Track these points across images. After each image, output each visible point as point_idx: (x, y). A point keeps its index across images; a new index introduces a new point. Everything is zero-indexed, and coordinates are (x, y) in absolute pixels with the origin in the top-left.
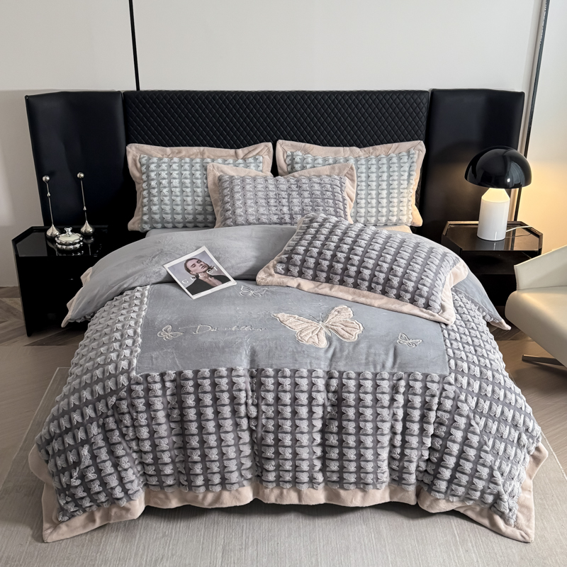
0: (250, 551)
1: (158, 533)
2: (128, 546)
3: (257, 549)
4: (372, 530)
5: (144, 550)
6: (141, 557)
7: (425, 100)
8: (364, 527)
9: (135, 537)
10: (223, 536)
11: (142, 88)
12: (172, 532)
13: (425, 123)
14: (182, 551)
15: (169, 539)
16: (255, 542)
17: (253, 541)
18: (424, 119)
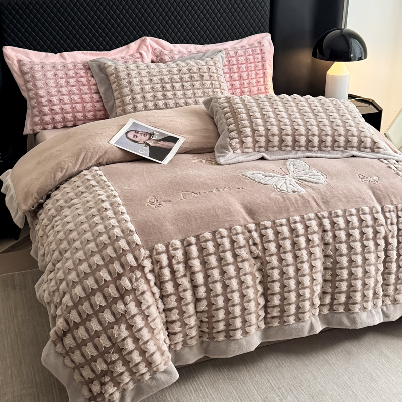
13: (269, 15)
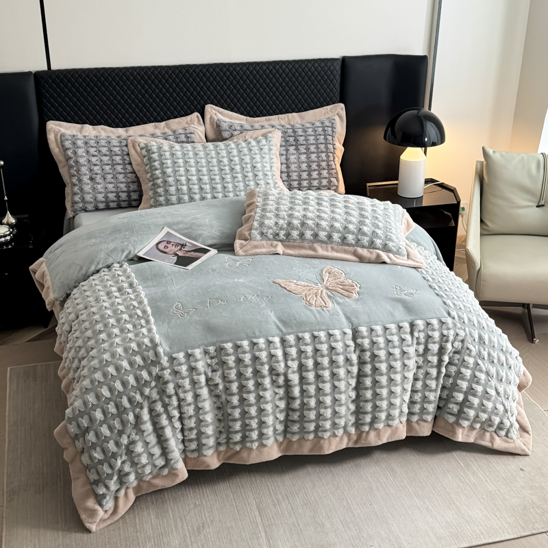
0: (284, 506)
1: (189, 505)
2: (165, 521)
3: (289, 503)
4: (385, 469)
5: (182, 522)
6: (182, 528)
7: (338, 68)
8: (378, 468)
9: (168, 512)
10: (252, 497)
11: (53, 67)
12: (202, 502)
13: (339, 90)
14: (219, 516)
15: (202, 508)
16: (285, 497)
17: (283, 497)
18: (338, 86)
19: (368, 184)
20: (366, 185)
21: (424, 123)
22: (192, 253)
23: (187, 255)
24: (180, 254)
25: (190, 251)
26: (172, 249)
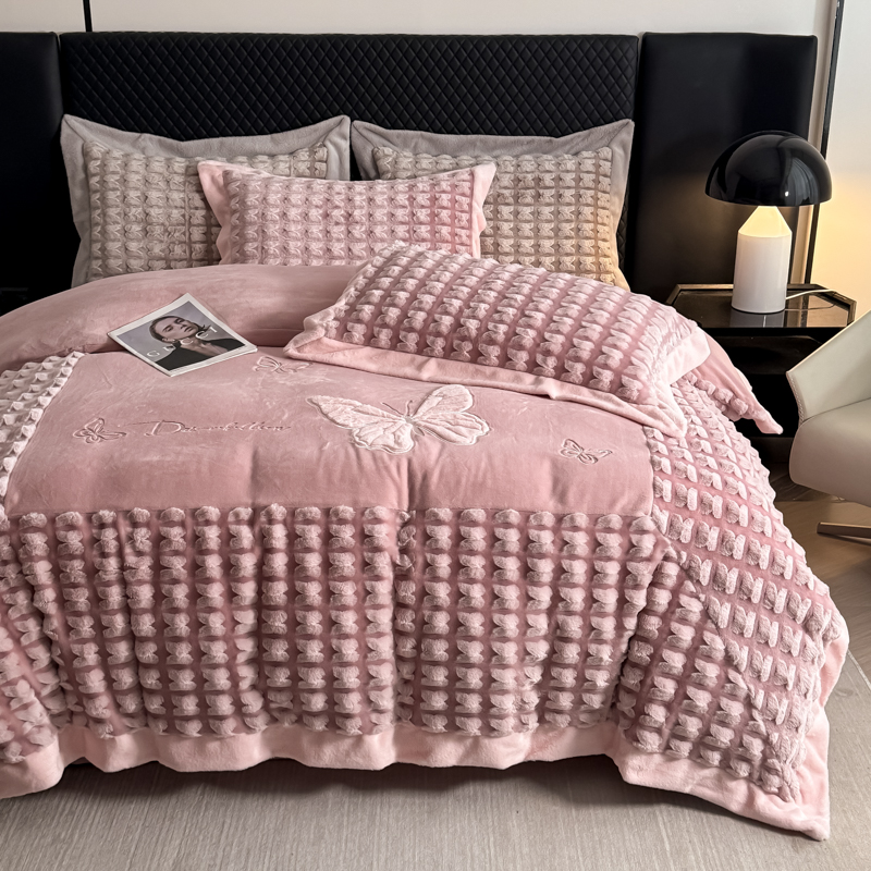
4: (490, 830)
7: (633, 54)
8: (474, 823)
11: (96, 28)
13: (632, 97)
18: (630, 90)
19: (681, 287)
20: (674, 286)
21: (788, 161)
22: (208, 347)
23: (196, 348)
24: (184, 344)
25: (205, 342)
26: (179, 332)
